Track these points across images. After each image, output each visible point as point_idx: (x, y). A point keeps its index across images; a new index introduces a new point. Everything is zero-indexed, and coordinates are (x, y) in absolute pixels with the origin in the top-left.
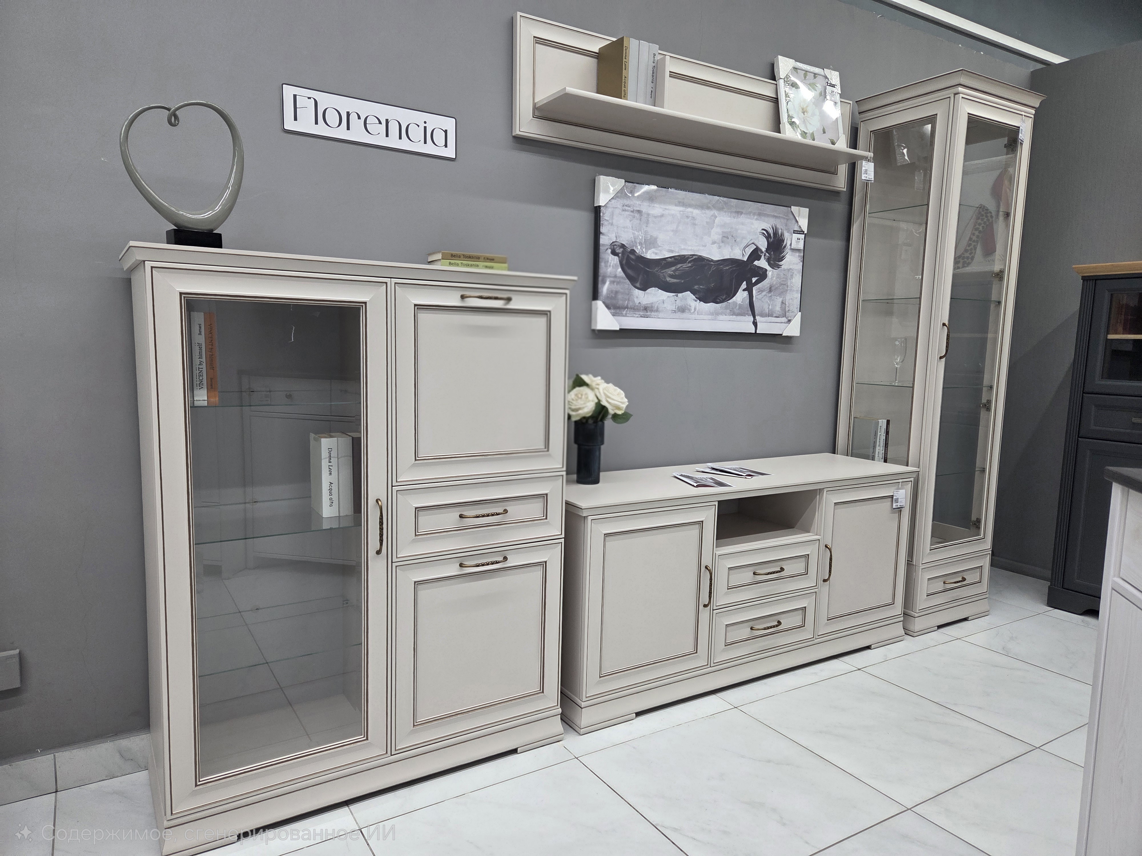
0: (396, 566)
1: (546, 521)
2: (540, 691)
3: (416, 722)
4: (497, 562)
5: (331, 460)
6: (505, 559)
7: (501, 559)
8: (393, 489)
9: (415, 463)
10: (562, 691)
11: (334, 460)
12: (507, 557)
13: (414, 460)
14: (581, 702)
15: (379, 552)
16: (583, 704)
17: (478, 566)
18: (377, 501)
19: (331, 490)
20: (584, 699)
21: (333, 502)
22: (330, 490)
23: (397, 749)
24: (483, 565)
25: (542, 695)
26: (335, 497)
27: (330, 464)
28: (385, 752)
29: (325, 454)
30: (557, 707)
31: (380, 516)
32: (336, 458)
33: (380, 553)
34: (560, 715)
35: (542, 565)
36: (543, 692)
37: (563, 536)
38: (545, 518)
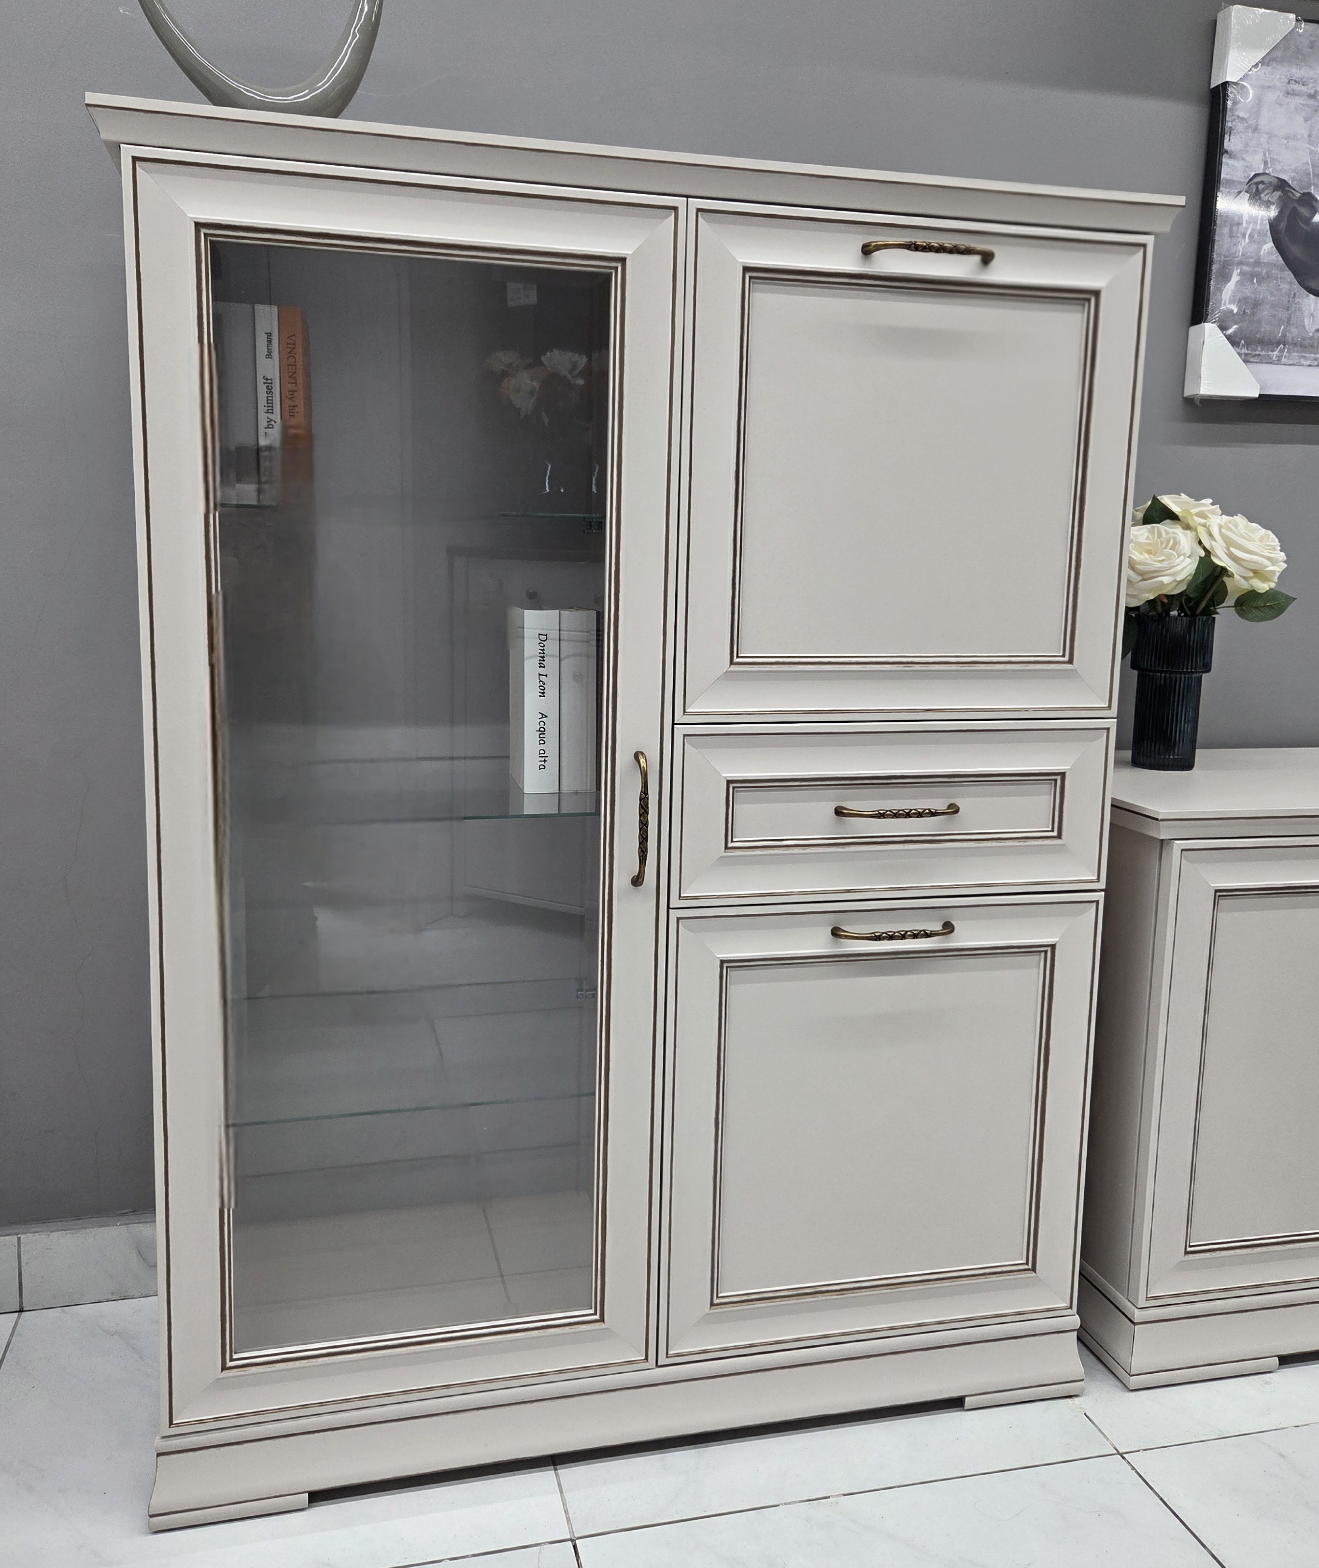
0: (678, 919)
1: (1058, 841)
2: (1026, 1267)
3: (718, 1297)
4: (927, 935)
5: (544, 661)
6: (948, 928)
7: (937, 927)
8: (675, 729)
9: (730, 669)
10: (1082, 1272)
11: (551, 663)
12: (953, 923)
13: (729, 664)
14: (1134, 1308)
15: (637, 881)
16: (1138, 1315)
17: (878, 938)
18: (636, 756)
19: (542, 732)
20: (1142, 1303)
21: (546, 759)
22: (540, 731)
23: (670, 1353)
24: (891, 938)
25: (1031, 1277)
26: (552, 748)
27: (542, 671)
28: (644, 1358)
29: (531, 647)
30: (1069, 1312)
31: (642, 792)
32: (556, 657)
33: (641, 884)
34: (1075, 1333)
35: (1043, 954)
36: (1034, 1269)
37: (1102, 885)
38: (1055, 834)
